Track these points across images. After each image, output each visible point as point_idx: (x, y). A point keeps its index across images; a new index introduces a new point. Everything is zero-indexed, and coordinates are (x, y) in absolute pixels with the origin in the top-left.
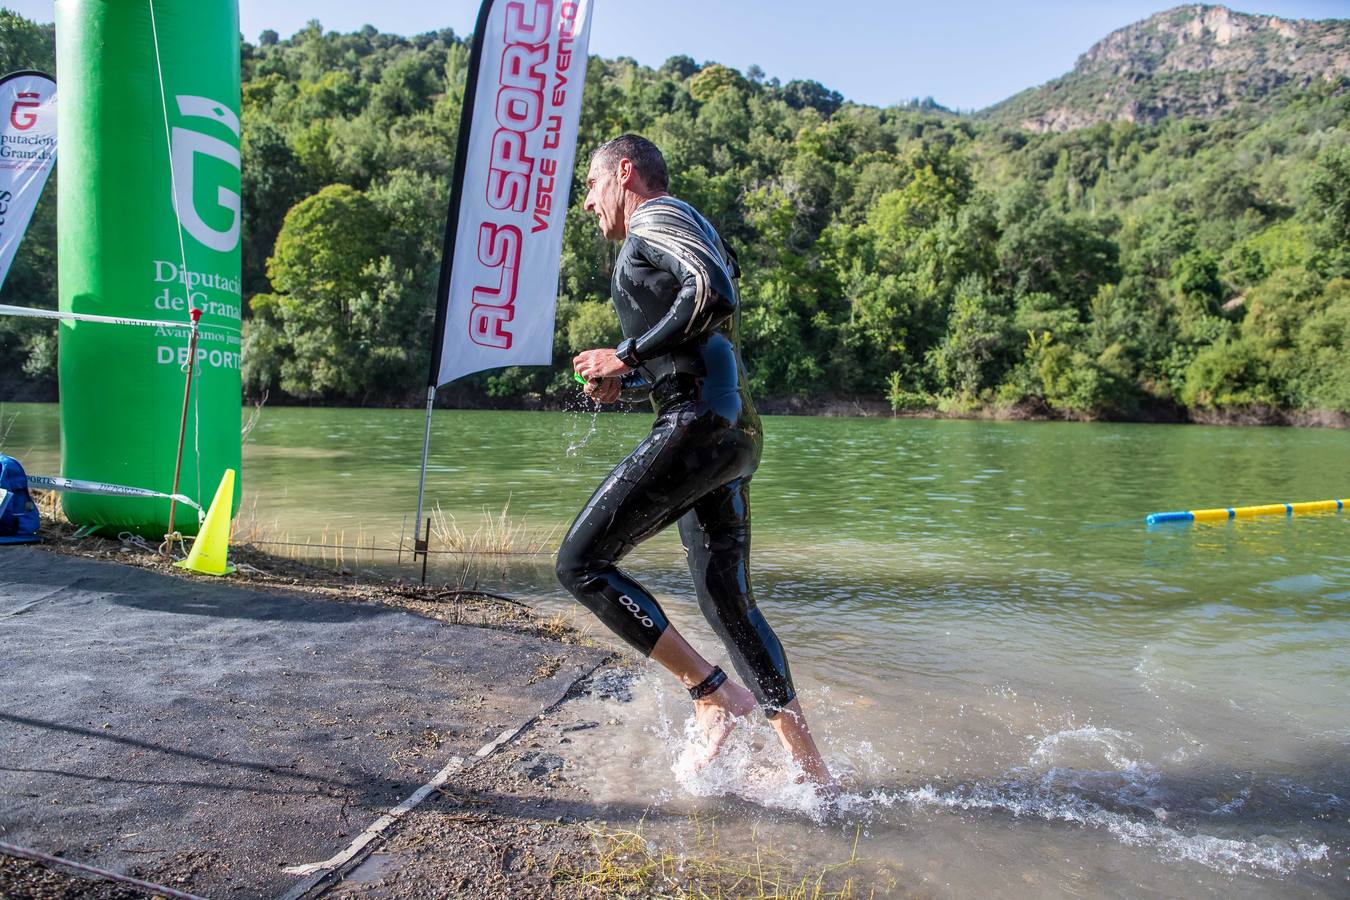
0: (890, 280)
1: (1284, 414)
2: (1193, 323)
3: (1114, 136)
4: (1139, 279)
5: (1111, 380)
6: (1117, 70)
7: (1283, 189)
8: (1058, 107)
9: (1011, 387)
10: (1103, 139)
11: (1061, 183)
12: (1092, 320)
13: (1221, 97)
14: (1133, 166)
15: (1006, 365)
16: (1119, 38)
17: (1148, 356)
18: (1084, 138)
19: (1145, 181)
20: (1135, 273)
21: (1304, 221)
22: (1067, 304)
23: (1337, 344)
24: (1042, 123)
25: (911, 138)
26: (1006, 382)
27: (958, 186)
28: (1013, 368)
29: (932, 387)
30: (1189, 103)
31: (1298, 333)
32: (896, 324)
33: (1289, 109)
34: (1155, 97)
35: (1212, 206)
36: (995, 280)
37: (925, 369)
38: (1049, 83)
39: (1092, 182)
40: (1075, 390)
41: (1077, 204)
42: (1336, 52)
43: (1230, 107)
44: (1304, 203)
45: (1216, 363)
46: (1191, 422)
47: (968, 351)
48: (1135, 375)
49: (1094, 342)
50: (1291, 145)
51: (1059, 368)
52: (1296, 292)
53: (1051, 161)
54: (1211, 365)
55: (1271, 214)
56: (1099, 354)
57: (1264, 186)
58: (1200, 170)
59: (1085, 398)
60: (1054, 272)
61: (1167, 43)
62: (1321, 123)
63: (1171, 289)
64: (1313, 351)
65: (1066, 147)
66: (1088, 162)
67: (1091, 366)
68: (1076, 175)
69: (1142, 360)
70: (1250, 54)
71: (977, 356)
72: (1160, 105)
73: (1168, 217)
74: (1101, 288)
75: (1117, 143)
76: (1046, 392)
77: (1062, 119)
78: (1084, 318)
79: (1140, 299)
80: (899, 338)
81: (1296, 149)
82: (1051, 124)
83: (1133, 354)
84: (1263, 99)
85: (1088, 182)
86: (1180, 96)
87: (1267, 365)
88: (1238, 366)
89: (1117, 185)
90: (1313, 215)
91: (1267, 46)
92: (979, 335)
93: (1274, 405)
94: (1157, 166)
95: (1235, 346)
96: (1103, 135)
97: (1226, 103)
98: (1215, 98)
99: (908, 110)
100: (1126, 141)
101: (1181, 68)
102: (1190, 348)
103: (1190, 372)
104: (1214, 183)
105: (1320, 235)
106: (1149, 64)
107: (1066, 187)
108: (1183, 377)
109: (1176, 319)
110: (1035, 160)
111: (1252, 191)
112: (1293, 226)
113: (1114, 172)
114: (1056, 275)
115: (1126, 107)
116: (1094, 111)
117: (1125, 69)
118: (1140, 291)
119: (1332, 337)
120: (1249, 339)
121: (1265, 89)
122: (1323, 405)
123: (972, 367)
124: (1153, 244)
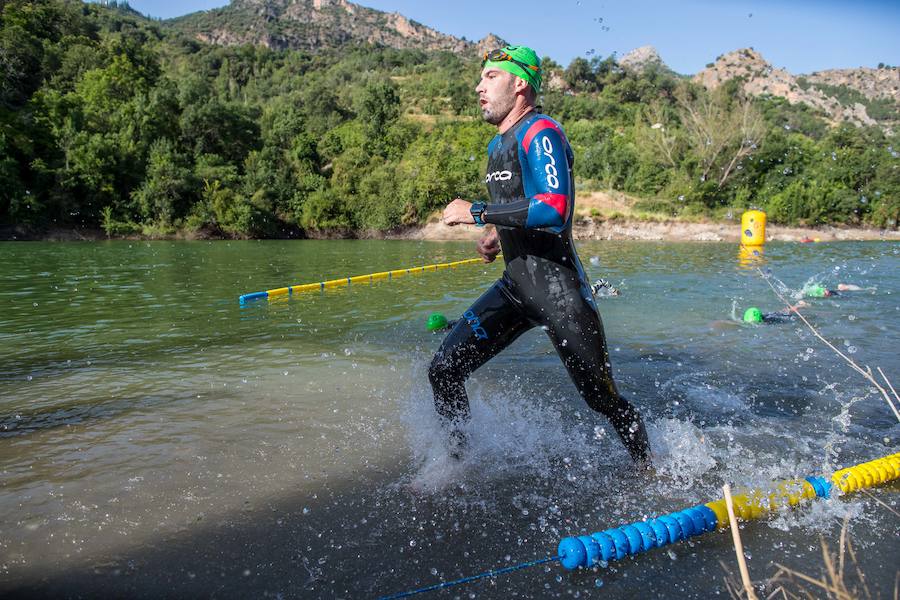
0: (97, 138)
1: (354, 232)
2: (305, 178)
3: (257, 54)
4: (273, 149)
5: (259, 213)
6: (257, 12)
7: (351, 103)
8: (221, 28)
9: (195, 217)
10: (250, 54)
11: (225, 80)
12: (246, 174)
13: (318, 41)
14: (269, 76)
15: (191, 202)
17: (281, 198)
18: (238, 52)
19: (277, 86)
20: (271, 145)
21: (361, 122)
22: (230, 163)
23: (377, 193)
24: (210, 37)
25: (111, 31)
26: (190, 215)
27: (149, 73)
28: (195, 204)
29: (137, 218)
30: (301, 41)
31: (358, 185)
32: (105, 170)
33: (352, 55)
34: (281, 34)
35: (314, 107)
36: (179, 143)
37: (130, 205)
38: (214, 10)
39: (245, 83)
40: (237, 219)
41: (236, 97)
42: (374, 27)
44: (360, 111)
45: (318, 202)
46: (306, 238)
47: (163, 192)
48: (274, 210)
49: (248, 188)
50: (354, 76)
51: (226, 204)
52: (357, 162)
53: (217, 65)
54: (316, 203)
55: (346, 116)
56: (251, 196)
57: (341, 98)
58: (308, 85)
59: (244, 225)
60: (220, 140)
62: (368, 67)
63: (292, 155)
64: (366, 196)
65: (227, 57)
66: (241, 69)
67: (246, 203)
68: (234, 77)
69: (277, 200)
70: (332, 18)
71: (169, 196)
72: (284, 39)
73: (291, 111)
74: (250, 153)
75: (259, 59)
76: (219, 221)
77: (223, 37)
78: (241, 172)
79: (274, 162)
80: (108, 182)
81: (356, 79)
82: (216, 39)
83: (271, 196)
84: (340, 47)
85: (242, 83)
86: (295, 36)
87: (345, 204)
88: (329, 204)
89: (260, 86)
90: (365, 118)
91: (341, 16)
92: (170, 181)
93: (349, 227)
94: (283, 78)
95: (328, 193)
96: (250, 52)
97: (321, 45)
98: (315, 41)
99: (108, 8)
100: (264, 59)
101: (295, 18)
102: (304, 193)
103: (305, 208)
104: (315, 93)
105: (369, 130)
106: (277, 11)
107: (228, 84)
108: (301, 211)
109: (296, 175)
110: (206, 62)
111: (335, 101)
112: (357, 124)
113: (258, 78)
114: (222, 142)
115: (264, 37)
116: (244, 35)
117: (262, 11)
118: (274, 157)
119: (375, 189)
120: (336, 188)
121: (341, 41)
122: (373, 227)
123: (167, 204)
124: (280, 127)
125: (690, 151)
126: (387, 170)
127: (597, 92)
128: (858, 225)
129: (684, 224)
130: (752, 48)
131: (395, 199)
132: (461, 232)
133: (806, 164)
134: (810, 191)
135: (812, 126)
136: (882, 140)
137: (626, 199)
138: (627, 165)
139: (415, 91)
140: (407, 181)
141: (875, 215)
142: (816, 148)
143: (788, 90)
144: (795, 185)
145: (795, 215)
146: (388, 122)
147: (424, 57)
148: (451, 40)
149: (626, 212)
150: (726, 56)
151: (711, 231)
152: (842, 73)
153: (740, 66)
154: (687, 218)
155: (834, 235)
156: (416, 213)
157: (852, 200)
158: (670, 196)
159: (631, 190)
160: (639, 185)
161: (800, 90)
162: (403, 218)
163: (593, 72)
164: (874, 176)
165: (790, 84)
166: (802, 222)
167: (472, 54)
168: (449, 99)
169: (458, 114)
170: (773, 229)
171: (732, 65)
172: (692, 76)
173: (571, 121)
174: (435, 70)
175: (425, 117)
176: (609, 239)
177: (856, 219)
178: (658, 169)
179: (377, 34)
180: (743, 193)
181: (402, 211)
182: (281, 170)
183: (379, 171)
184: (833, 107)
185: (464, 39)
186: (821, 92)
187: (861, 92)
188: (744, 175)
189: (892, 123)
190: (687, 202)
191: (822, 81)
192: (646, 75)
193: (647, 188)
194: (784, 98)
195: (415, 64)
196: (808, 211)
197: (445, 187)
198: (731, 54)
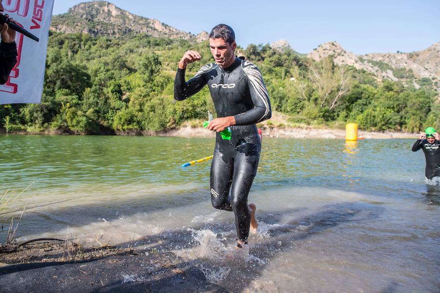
1: (142, 131)
2: (114, 102)
3: (83, 38)
4: (97, 87)
5: (91, 121)
6: (82, 16)
7: (133, 64)
8: (62, 24)
9: (55, 123)
10: (79, 38)
11: (65, 51)
12: (83, 100)
13: (114, 32)
14: (89, 49)
15: (53, 115)
16: (82, 5)
17: (102, 113)
18: (73, 37)
19: (94, 54)
20: (96, 85)
21: (140, 74)
22: (74, 94)
23: (154, 111)
24: (57, 28)
26: (53, 121)
28: (56, 115)
29: (23, 122)
30: (105, 32)
31: (144, 107)
33: (133, 40)
34: (94, 28)
35: (115, 66)
37: (20, 115)
38: (59, 15)
39: (76, 52)
40: (79, 124)
41: (72, 59)
42: (143, 26)
43: (117, 36)
44: (140, 68)
45: (123, 116)
46: (116, 135)
47: (38, 109)
48: (98, 119)
49: (84, 107)
50: (135, 51)
51: (73, 116)
52: (143, 95)
53: (61, 43)
54: (121, 116)
55: (131, 71)
56: (87, 112)
57: (129, 62)
58: (110, 54)
59: (82, 127)
60: (69, 82)
61: (97, 11)
62: (142, 46)
63: (108, 91)
64: (148, 113)
66: (75, 45)
67: (84, 116)
68: (70, 49)
69: (100, 114)
70: (121, 21)
71: (42, 112)
72: (96, 31)
73: (103, 67)
74: (86, 89)
75: (84, 40)
76: (68, 125)
77: (64, 28)
78: (80, 98)
79: (98, 94)
81: (136, 52)
82: (60, 30)
83: (97, 112)
84: (125, 36)
85: (75, 52)
86: (102, 29)
88: (129, 117)
89: (85, 54)
90: (143, 72)
91: (126, 20)
92: (42, 103)
93: (139, 129)
94: (97, 50)
95: (127, 110)
97: (115, 34)
98: (112, 32)
100: (87, 40)
101: (102, 20)
102: (114, 111)
103: (115, 118)
104: (115, 59)
105: (145, 78)
106: (92, 16)
107: (67, 53)
108: (112, 120)
109: (110, 101)
110: (56, 41)
111: (126, 63)
112: (137, 75)
113: (83, 50)
114: (70, 83)
115: (85, 29)
116: (75, 28)
117: (84, 16)
118: (98, 91)
119: (153, 109)
120: (131, 108)
121: (126, 32)
122: (151, 129)
123: (40, 115)
124: (102, 76)
125: (314, 92)
126: (159, 99)
127: (261, 61)
128: (400, 130)
129: (316, 130)
130: (335, 42)
131: (164, 115)
132: (199, 132)
133: (371, 99)
134: (376, 113)
135: (369, 81)
136: (403, 88)
137: (283, 116)
138: (282, 98)
139: (167, 59)
140: (170, 105)
141: (408, 126)
142: (375, 91)
143: (354, 62)
144: (369, 110)
145: (370, 125)
146: (155, 74)
147: (170, 42)
148: (183, 33)
149: (285, 123)
150: (323, 45)
151: (330, 133)
152: (380, 55)
153: (330, 50)
154: (316, 126)
155: (392, 136)
156: (175, 122)
157: (397, 118)
158: (306, 115)
159: (285, 111)
160: (289, 109)
161: (360, 63)
162: (168, 125)
163: (259, 51)
164: (406, 106)
165: (355, 60)
166: (373, 129)
167: (194, 40)
169: (191, 71)
170: (360, 132)
171: (326, 49)
172: (306, 55)
174: (178, 48)
175: (173, 72)
176: (277, 137)
177: (399, 128)
178: (298, 101)
179: (145, 30)
180: (343, 114)
181: (168, 121)
182: (102, 98)
183: (155, 100)
184: (377, 71)
185: (190, 33)
186: (370, 64)
187: (390, 64)
188: (342, 105)
189: (405, 80)
190: (315, 118)
191: (370, 59)
192: (286, 54)
193: (293, 111)
194: (353, 66)
195: (167, 45)
196: (376, 123)
197: (191, 108)
198: (325, 44)
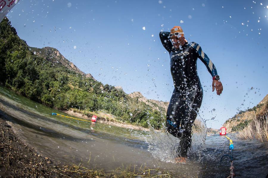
1: (52, 106)
2: (45, 90)
4: (41, 81)
7: (58, 77)
10: (42, 60)
18: (40, 58)
19: (44, 68)
23: (59, 99)
24: (36, 53)
30: (52, 61)
31: (56, 96)
33: (61, 67)
34: (49, 58)
35: (50, 75)
39: (39, 65)
40: (29, 93)
42: (67, 64)
44: (59, 80)
46: (42, 104)
48: (37, 95)
49: (33, 87)
50: (60, 72)
52: (57, 91)
53: (35, 59)
54: (46, 97)
55: (56, 80)
56: (34, 90)
58: (50, 70)
59: (30, 95)
61: (52, 52)
62: (63, 71)
63: (44, 84)
64: (57, 99)
66: (39, 62)
67: (32, 91)
68: (37, 63)
70: (59, 59)
73: (46, 74)
78: (33, 83)
79: (40, 84)
83: (37, 91)
84: (58, 65)
87: (52, 99)
88: (49, 98)
90: (60, 82)
91: (61, 59)
94: (46, 67)
98: (54, 62)
101: (52, 56)
102: (44, 93)
103: (43, 97)
104: (51, 72)
105: (60, 85)
106: (50, 53)
109: (43, 89)
111: (55, 76)
112: (58, 82)
114: (31, 75)
115: (45, 57)
116: (42, 55)
120: (50, 95)
122: (57, 107)
124: (44, 77)
126: (63, 95)
127: (110, 92)
129: (126, 125)
130: (140, 92)
131: (63, 102)
132: (76, 114)
137: (114, 117)
139: (72, 80)
140: (67, 99)
146: (64, 84)
147: (75, 73)
148: (81, 72)
149: (114, 119)
150: (135, 92)
151: (132, 127)
152: (155, 101)
153: (138, 95)
154: (127, 123)
156: (67, 107)
158: (123, 118)
159: (115, 115)
160: (117, 114)
161: (148, 102)
162: (64, 107)
165: (146, 101)
168: (78, 84)
171: (136, 94)
172: (128, 94)
173: (103, 96)
174: (77, 77)
175: (72, 86)
176: (110, 124)
183: (61, 95)
184: (153, 107)
186: (151, 103)
187: (158, 105)
190: (127, 120)
191: (152, 101)
192: (120, 92)
193: (118, 115)
194: (145, 103)
195: (73, 74)
197: (75, 103)
198: (136, 92)
